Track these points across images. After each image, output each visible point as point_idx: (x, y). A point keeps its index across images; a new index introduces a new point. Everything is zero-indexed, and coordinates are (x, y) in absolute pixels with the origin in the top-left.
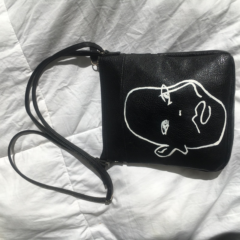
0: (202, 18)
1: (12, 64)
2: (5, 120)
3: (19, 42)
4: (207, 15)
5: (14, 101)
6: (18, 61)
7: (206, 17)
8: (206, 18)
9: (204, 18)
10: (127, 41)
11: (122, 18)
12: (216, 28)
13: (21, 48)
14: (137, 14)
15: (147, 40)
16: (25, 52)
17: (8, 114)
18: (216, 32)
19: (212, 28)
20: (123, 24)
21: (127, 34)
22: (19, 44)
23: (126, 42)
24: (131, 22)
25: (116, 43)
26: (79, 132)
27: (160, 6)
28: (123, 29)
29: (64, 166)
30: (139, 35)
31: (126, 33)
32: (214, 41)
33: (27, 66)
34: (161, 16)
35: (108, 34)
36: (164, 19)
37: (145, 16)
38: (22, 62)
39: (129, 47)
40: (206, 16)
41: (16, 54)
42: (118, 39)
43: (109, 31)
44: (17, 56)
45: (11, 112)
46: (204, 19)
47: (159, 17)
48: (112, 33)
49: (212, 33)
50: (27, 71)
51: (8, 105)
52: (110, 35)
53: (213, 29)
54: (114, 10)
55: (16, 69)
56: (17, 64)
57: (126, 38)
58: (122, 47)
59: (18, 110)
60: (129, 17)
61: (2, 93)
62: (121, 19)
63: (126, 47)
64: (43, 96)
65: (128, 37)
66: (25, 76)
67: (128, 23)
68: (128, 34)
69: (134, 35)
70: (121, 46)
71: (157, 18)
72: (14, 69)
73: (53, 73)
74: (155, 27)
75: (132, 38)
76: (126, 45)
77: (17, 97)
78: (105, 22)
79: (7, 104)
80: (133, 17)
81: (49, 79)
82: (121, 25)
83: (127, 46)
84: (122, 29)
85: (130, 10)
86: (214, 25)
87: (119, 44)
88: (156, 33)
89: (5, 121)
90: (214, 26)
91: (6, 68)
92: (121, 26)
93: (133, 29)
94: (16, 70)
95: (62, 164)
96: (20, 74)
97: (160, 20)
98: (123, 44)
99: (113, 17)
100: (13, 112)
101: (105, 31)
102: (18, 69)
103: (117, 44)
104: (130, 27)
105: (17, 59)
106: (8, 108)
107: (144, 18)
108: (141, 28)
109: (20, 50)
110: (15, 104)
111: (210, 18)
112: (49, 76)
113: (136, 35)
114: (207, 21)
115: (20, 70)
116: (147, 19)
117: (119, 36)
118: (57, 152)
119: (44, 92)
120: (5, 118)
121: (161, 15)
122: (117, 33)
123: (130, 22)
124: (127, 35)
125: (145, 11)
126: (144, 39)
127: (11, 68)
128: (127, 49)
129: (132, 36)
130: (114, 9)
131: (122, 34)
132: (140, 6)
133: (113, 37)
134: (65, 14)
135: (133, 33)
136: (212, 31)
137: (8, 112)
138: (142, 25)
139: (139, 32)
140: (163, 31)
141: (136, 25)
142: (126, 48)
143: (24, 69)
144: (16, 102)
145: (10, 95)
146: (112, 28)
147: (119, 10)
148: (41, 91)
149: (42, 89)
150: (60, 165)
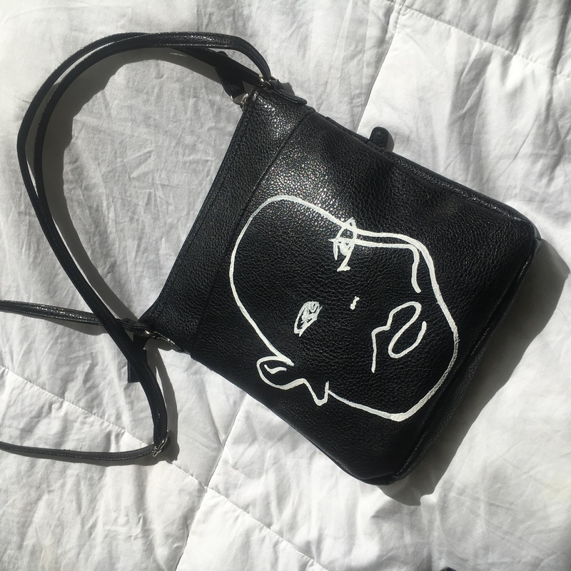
0: (202, 25)
1: (23, 415)
2: (92, 537)
3: (7, 370)
4: (203, 10)
5: (78, 484)
6: (27, 402)
7: (205, 15)
8: (207, 16)
9: (204, 20)
10: (144, 188)
11: (100, 161)
12: (241, 14)
13: (16, 374)
14: (114, 132)
15: (170, 151)
16: (26, 375)
17: (88, 521)
18: (249, 17)
19: (234, 18)
20: (109, 169)
21: (131, 176)
22: (10, 372)
23: (144, 191)
24: (118, 151)
25: (133, 209)
26: (228, 428)
27: (129, 81)
28: (119, 176)
29: (266, 531)
30: (150, 156)
31: (129, 177)
32: (261, 33)
33: (47, 397)
34: (147, 93)
35: (108, 209)
36: (156, 91)
37: (126, 120)
38: (35, 399)
39: (157, 193)
40: (203, 15)
41: (16, 392)
42: (129, 199)
43: (105, 204)
44: (20, 394)
45: (90, 511)
46: (207, 21)
47: (145, 97)
48: (111, 199)
49: (244, 25)
50: (55, 406)
51: (74, 503)
52: (112, 209)
53: (238, 20)
54: (78, 163)
55: (37, 420)
56: (31, 409)
57: (137, 184)
58: (147, 204)
59: (99, 496)
60: (107, 148)
61: (48, 487)
62: (99, 164)
63: (153, 199)
64: (120, 427)
65: (138, 179)
66: (59, 418)
67: (116, 159)
68: (135, 174)
69: (143, 166)
70: (144, 205)
71: (146, 102)
72: (33, 424)
73: (97, 368)
74: (157, 117)
75: (145, 174)
76: (150, 194)
77: (77, 472)
78: (84, 196)
79: (72, 501)
80: (113, 141)
81: (101, 385)
82: (109, 172)
83: (153, 195)
84: (117, 178)
85: (96, 136)
86: (232, 12)
87: (139, 207)
88: (170, 126)
89: (94, 539)
90: (234, 14)
91: (18, 432)
92: (111, 174)
93: (133, 159)
94: (38, 422)
95: (257, 530)
96: (49, 424)
97: (153, 99)
98: (143, 198)
99: (88, 175)
100: (95, 507)
101: (97, 210)
102: (39, 416)
103: (136, 208)
104: (125, 161)
105: (23, 400)
106: (79, 508)
107: (130, 124)
108: (140, 143)
109: (16, 379)
110: (84, 488)
111: (212, 10)
112: (97, 381)
113: (146, 164)
114: (214, 18)
115: (44, 415)
116: (133, 121)
117: (126, 193)
118: (226, 513)
119: (113, 419)
120: (90, 534)
121: (145, 91)
122: (118, 192)
123: (116, 153)
124: (133, 178)
125: (118, 113)
126: (164, 154)
127: (27, 424)
128: (158, 199)
129: (142, 171)
130: (76, 161)
131: (125, 185)
132: (105, 115)
133: (118, 206)
134: (22, 248)
135: (140, 164)
136: (240, 24)
137: (85, 516)
138: (138, 137)
139: (145, 154)
140: (175, 109)
141: (130, 149)
142: (155, 200)
143: (47, 407)
144: (82, 483)
145: (64, 478)
146: (102, 193)
147: (84, 155)
148: (107, 421)
149: (106, 417)
150: (255, 537)
